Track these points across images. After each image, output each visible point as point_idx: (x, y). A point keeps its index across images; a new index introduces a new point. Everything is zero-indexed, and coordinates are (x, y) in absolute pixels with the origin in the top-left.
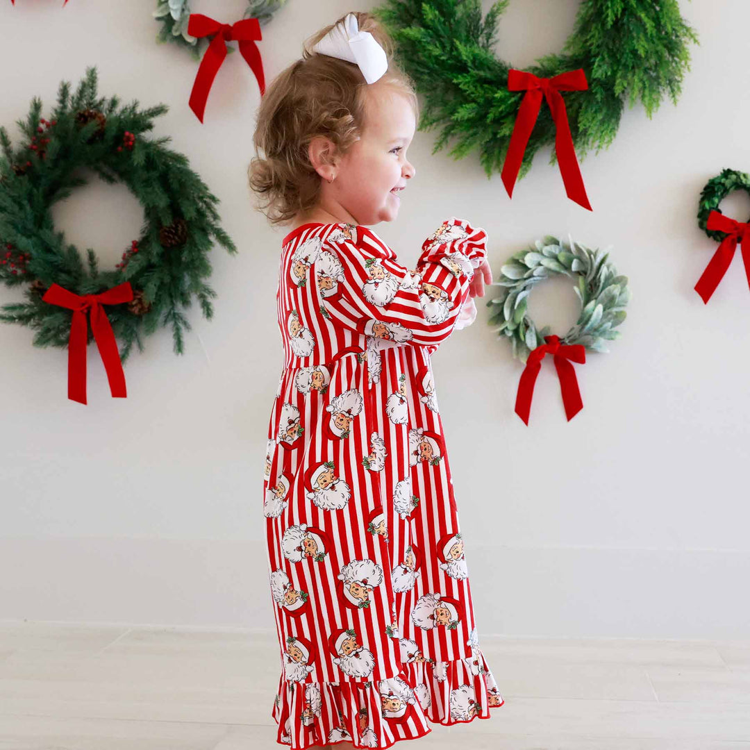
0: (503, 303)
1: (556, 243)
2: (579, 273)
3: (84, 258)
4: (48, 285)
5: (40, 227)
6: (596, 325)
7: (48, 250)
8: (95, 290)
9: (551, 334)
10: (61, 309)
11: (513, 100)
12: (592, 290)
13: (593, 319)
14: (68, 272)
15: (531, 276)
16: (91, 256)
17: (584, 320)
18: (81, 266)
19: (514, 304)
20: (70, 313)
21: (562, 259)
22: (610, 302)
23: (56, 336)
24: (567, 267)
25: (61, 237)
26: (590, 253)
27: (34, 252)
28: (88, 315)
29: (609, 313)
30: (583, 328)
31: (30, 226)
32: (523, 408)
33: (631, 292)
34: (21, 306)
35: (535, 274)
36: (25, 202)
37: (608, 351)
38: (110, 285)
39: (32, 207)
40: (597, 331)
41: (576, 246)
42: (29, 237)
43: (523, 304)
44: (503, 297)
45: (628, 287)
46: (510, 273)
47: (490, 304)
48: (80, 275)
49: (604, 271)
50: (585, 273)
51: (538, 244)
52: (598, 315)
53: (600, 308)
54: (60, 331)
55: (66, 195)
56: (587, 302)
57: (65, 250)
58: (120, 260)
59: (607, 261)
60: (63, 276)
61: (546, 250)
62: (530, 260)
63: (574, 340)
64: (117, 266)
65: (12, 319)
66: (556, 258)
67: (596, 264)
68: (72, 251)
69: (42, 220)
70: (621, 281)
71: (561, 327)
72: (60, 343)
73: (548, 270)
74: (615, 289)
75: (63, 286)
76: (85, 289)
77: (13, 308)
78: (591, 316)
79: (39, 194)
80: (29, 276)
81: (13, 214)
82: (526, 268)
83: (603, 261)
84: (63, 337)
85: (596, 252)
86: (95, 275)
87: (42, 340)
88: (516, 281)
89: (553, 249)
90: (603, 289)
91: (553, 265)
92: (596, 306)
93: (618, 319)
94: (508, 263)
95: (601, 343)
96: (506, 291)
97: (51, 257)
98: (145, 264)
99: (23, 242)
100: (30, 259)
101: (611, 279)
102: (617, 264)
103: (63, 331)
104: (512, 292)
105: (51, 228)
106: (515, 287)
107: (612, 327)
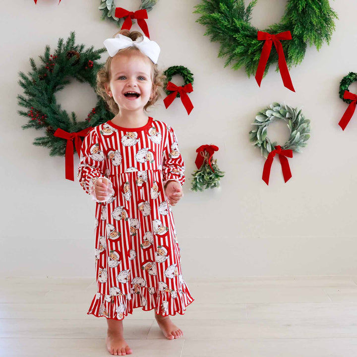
0: (257, 132)
1: (279, 105)
2: (289, 118)
3: (70, 116)
4: (55, 128)
5: (51, 103)
6: (297, 141)
7: (55, 113)
8: (76, 131)
9: (277, 145)
10: (61, 139)
11: (260, 44)
12: (295, 125)
13: (296, 138)
14: (64, 122)
15: (269, 120)
16: (74, 115)
17: (292, 139)
18: (69, 119)
19: (261, 132)
20: (66, 140)
21: (281, 113)
22: (303, 131)
23: (59, 151)
24: (284, 116)
25: (59, 106)
26: (293, 110)
27: (49, 115)
28: (74, 141)
29: (302, 136)
30: (291, 142)
31: (46, 102)
32: (266, 177)
33: (312, 126)
34: (44, 138)
35: (270, 119)
36: (44, 92)
37: (302, 152)
38: (83, 128)
39: (47, 94)
40: (297, 143)
41: (287, 107)
42: (46, 107)
43: (265, 132)
44: (256, 129)
45: (310, 124)
46: (259, 119)
47: (251, 132)
48: (69, 124)
49: (300, 117)
50: (292, 118)
51: (271, 106)
52: (298, 137)
53: (299, 133)
54: (60, 149)
55: (62, 88)
56: (292, 131)
57: (61, 112)
58: (87, 117)
59: (301, 114)
60: (62, 124)
61: (274, 109)
62: (268, 113)
63: (287, 147)
64: (86, 119)
65: (39, 144)
66: (279, 112)
67: (296, 114)
68: (64, 112)
69: (51, 100)
70: (308, 122)
71: (281, 141)
72: (61, 154)
73: (276, 117)
74: (305, 125)
75: (61, 128)
76: (71, 131)
77: (40, 139)
78: (294, 138)
79: (50, 87)
80: (46, 124)
81: (39, 97)
82: (266, 117)
83: (298, 115)
84: (62, 151)
85: (296, 109)
86: (75, 123)
87: (53, 153)
88: (262, 122)
89: (277, 108)
90: (300, 125)
91: (278, 115)
92: (297, 133)
93: (306, 138)
94: (258, 115)
95: (300, 149)
96: (258, 127)
97: (56, 116)
98: (99, 118)
99: (44, 110)
100: (47, 117)
101: (303, 121)
102: (305, 115)
103: (62, 149)
104: (260, 127)
105: (55, 103)
106: (262, 125)
107: (304, 141)
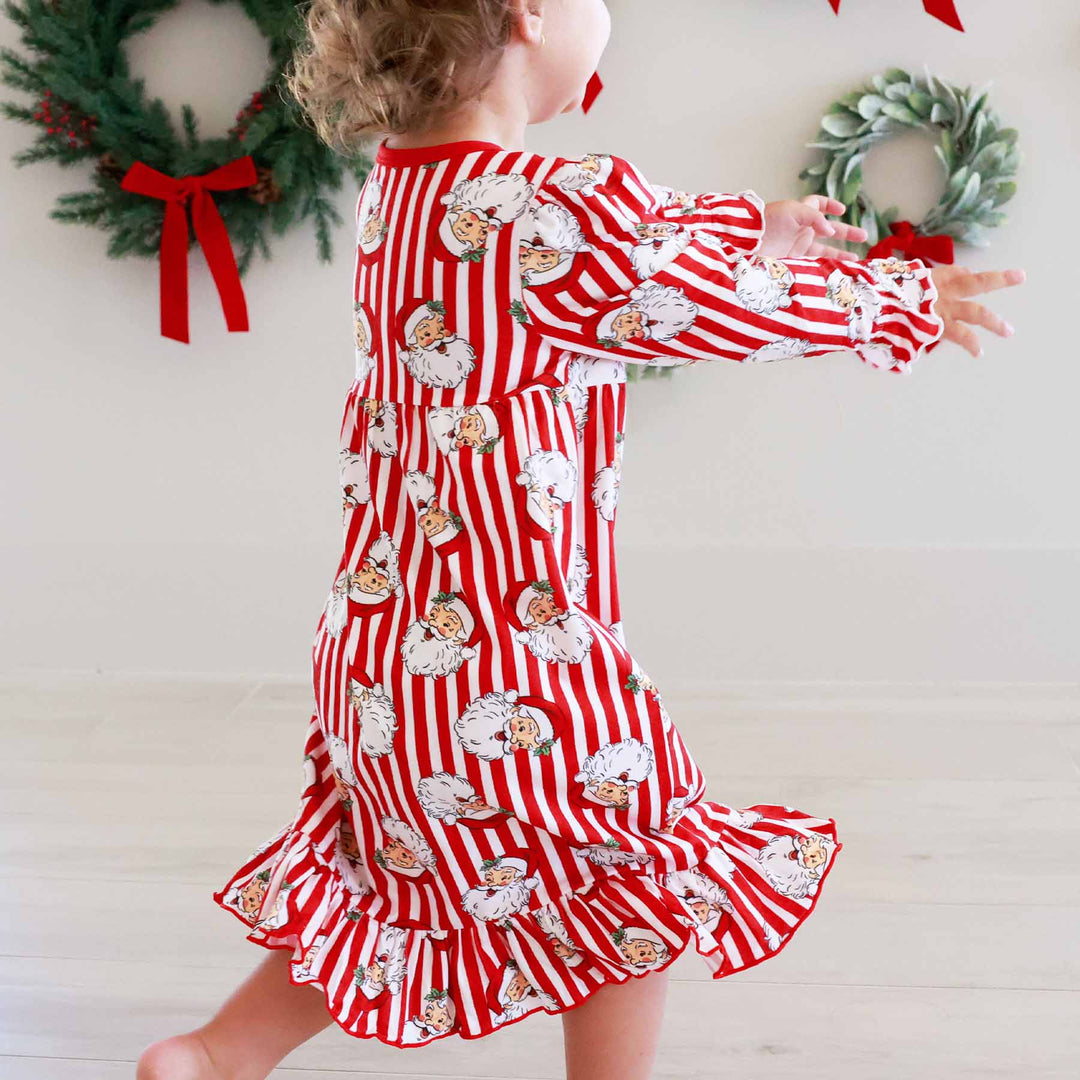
0: (824, 176)
1: (906, 79)
2: (941, 124)
3: (177, 119)
4: (125, 163)
5: (110, 73)
6: (969, 205)
7: (123, 109)
8: (199, 169)
9: (901, 217)
10: (145, 200)
12: (962, 150)
13: (965, 196)
14: (154, 142)
15: (868, 131)
16: (188, 115)
17: (950, 197)
18: (172, 130)
19: (842, 173)
20: (162, 205)
21: (914, 103)
22: (991, 169)
23: (139, 240)
24: (923, 115)
25: (139, 86)
26: (958, 94)
27: (104, 115)
28: (188, 209)
29: (990, 187)
30: (949, 209)
31: (95, 72)
33: (1022, 153)
34: (86, 197)
35: (874, 128)
36: (88, 38)
37: (988, 244)
38: (220, 161)
39: (97, 45)
40: (973, 213)
41: (936, 83)
42: (95, 90)
43: (856, 174)
44: (824, 164)
45: (1017, 145)
46: (834, 127)
47: (804, 175)
48: (172, 146)
49: (981, 121)
50: (951, 124)
51: (877, 82)
52: (973, 189)
53: (976, 178)
54: (143, 233)
55: (148, 23)
56: (954, 169)
57: (146, 107)
58: (233, 123)
59: (986, 106)
60: (148, 150)
61: (891, 91)
62: (866, 107)
63: (935, 228)
64: (230, 132)
65: (70, 216)
66: (904, 102)
67: (968, 110)
68: (158, 107)
69: (113, 64)
70: (1009, 136)
71: (914, 208)
72: (145, 251)
73: (895, 121)
74: (998, 149)
75: (147, 163)
76: (181, 169)
77: (75, 199)
78: (961, 192)
79: (109, 21)
80: (95, 149)
81: (70, 56)
82: (859, 119)
83: (978, 106)
84: (149, 241)
85: (968, 91)
86: (194, 144)
87: (118, 249)
88: (845, 139)
89: (900, 88)
90: (979, 150)
91: (901, 114)
92: (969, 176)
93: (1004, 194)
94: (830, 112)
95: (977, 232)
96: (830, 156)
97: (128, 120)
98: (273, 127)
99: (89, 100)
100: (97, 123)
101: (991, 134)
102: (1000, 112)
103: (151, 232)
104: (839, 157)
105: (124, 73)
106: (842, 150)
107: (994, 206)
